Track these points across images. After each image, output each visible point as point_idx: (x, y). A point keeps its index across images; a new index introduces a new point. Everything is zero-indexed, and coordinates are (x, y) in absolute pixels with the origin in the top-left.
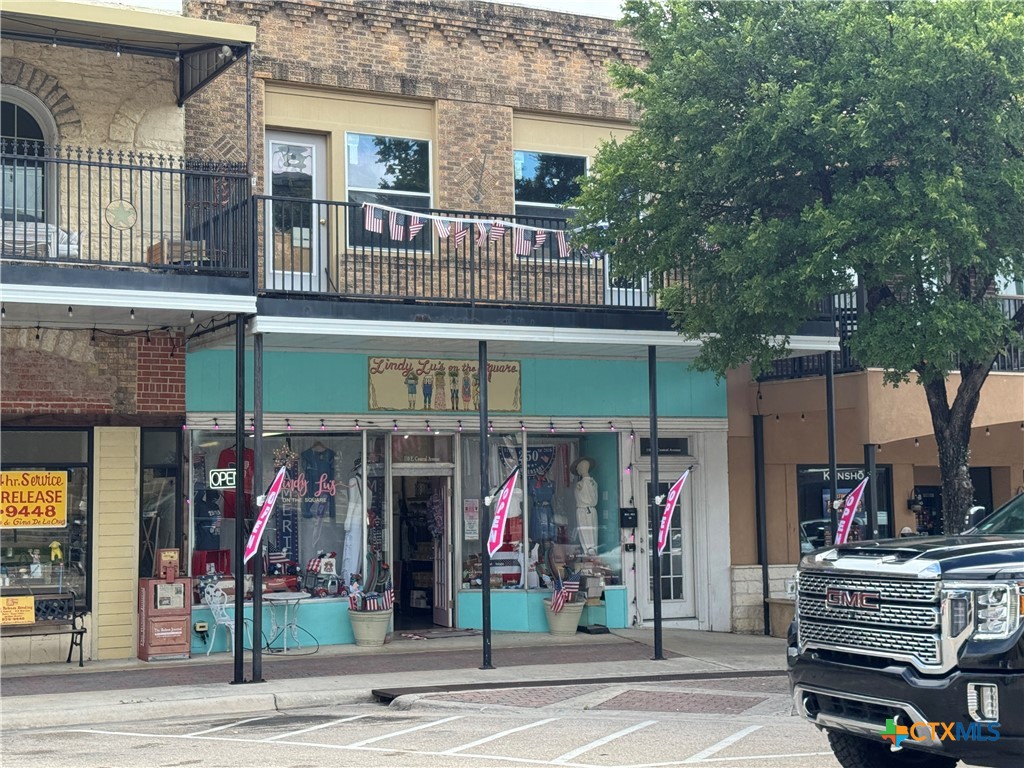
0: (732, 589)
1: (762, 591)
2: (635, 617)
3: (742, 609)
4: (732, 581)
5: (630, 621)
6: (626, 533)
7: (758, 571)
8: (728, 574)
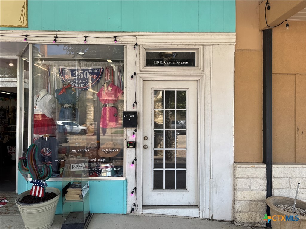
0: (235, 185)
1: (265, 188)
2: (135, 205)
3: (242, 203)
4: (234, 177)
5: (129, 209)
6: (128, 132)
7: (262, 170)
8: (231, 171)
